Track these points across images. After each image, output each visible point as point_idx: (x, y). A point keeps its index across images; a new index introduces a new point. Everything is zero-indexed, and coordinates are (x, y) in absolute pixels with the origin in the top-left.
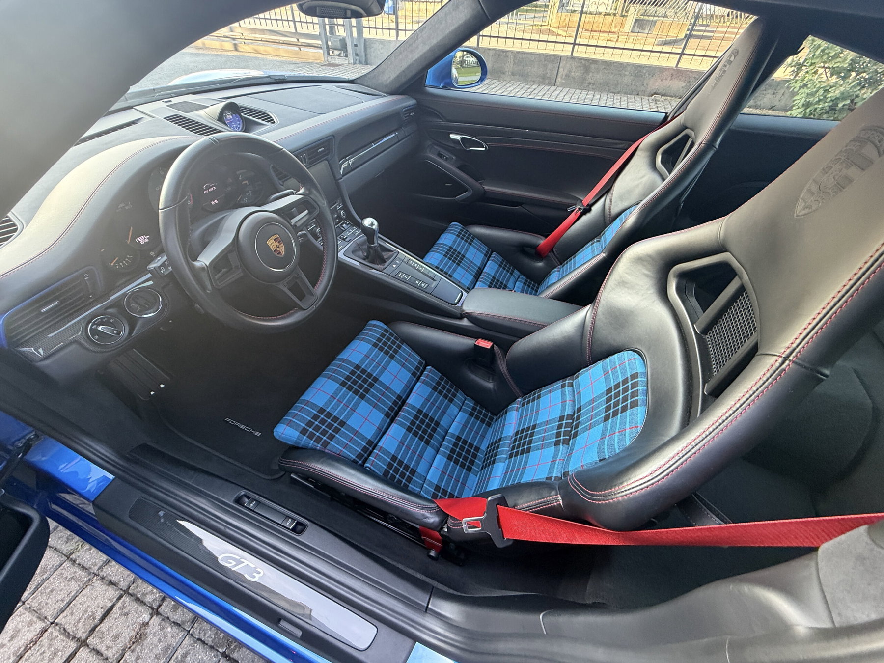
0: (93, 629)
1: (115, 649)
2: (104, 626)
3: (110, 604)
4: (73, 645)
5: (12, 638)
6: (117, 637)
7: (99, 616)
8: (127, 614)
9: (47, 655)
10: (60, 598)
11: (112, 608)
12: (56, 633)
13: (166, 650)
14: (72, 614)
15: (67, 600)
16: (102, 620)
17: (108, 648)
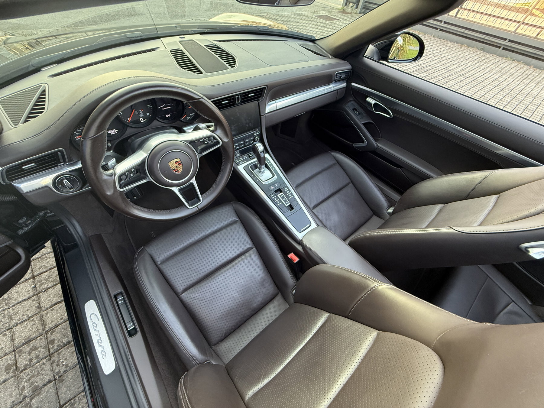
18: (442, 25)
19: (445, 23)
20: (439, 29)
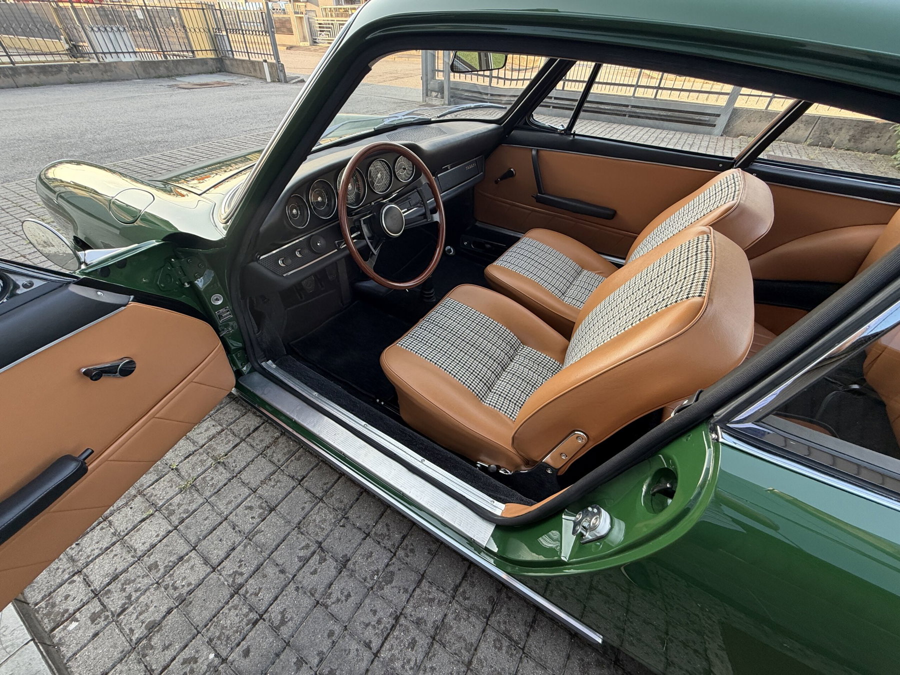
0: (249, 435)
1: (261, 446)
2: (255, 435)
3: (258, 425)
4: (238, 440)
5: (206, 431)
6: (262, 441)
7: (252, 429)
8: (268, 431)
9: (225, 441)
10: (230, 417)
11: (259, 427)
12: (228, 433)
13: (289, 452)
14: (237, 426)
15: (234, 419)
16: (254, 431)
17: (257, 445)
19: (555, 98)
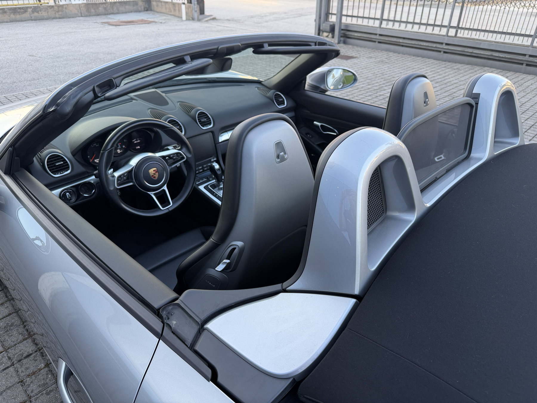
18: (445, 48)
20: (442, 52)
